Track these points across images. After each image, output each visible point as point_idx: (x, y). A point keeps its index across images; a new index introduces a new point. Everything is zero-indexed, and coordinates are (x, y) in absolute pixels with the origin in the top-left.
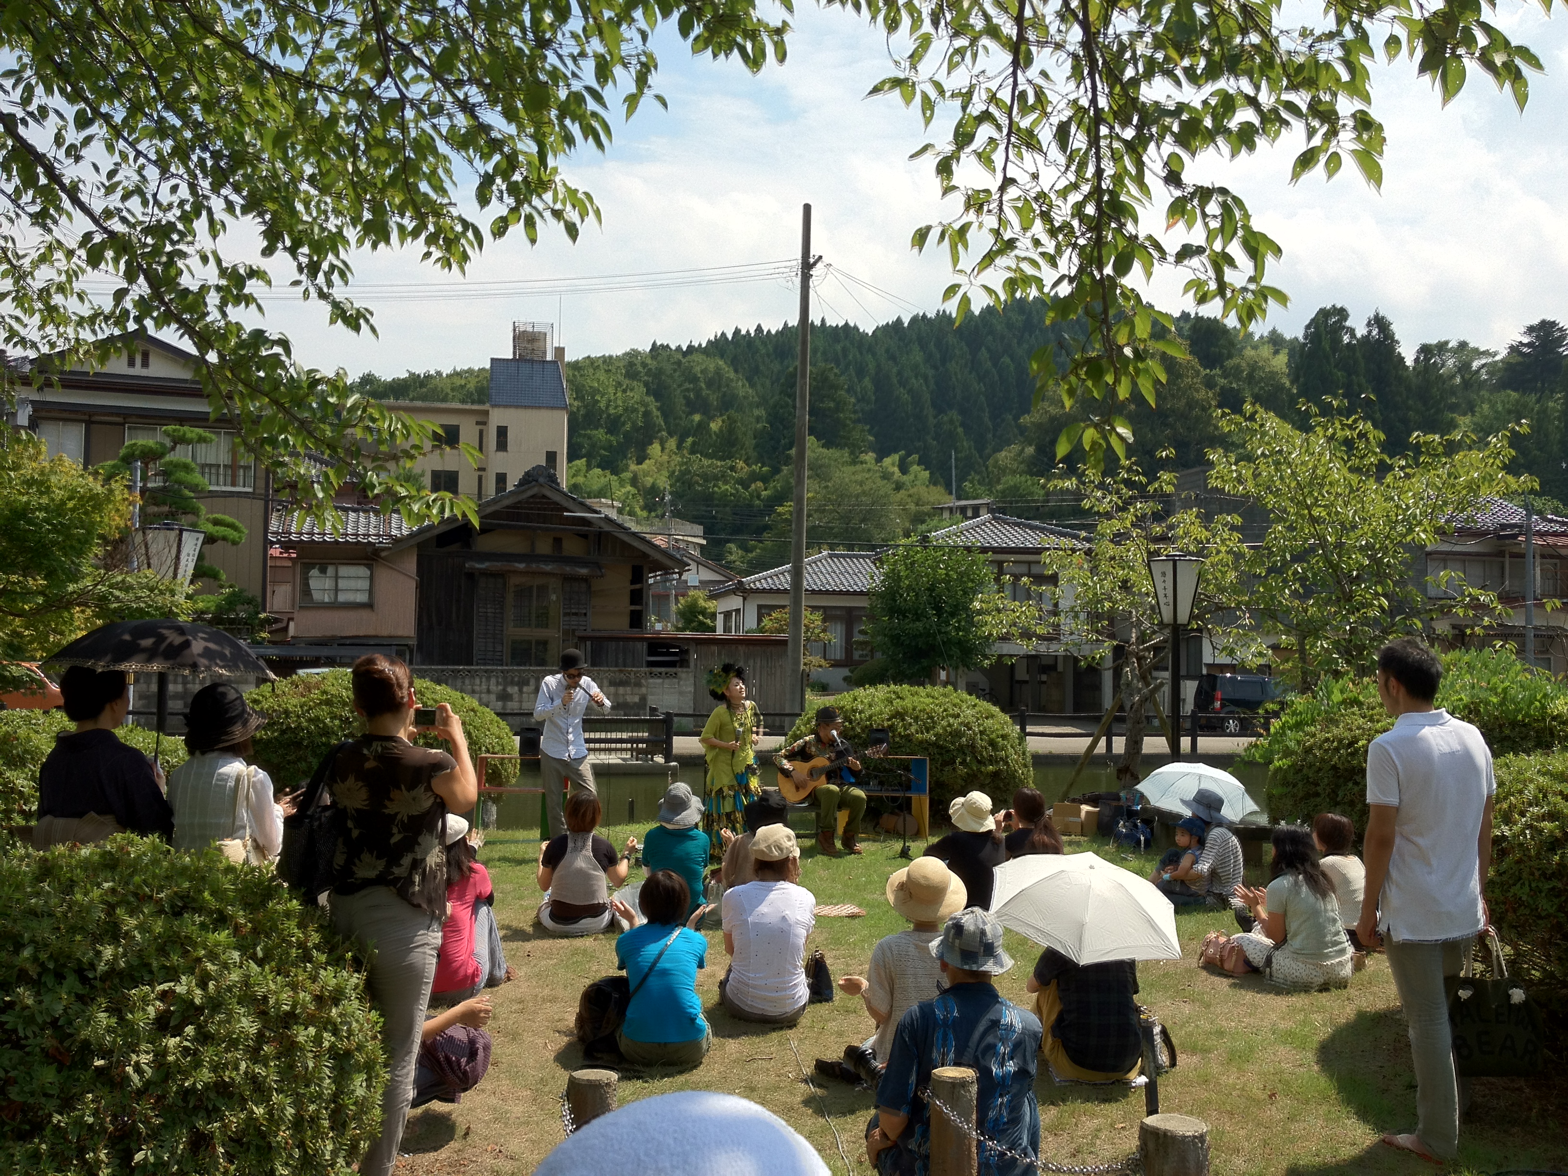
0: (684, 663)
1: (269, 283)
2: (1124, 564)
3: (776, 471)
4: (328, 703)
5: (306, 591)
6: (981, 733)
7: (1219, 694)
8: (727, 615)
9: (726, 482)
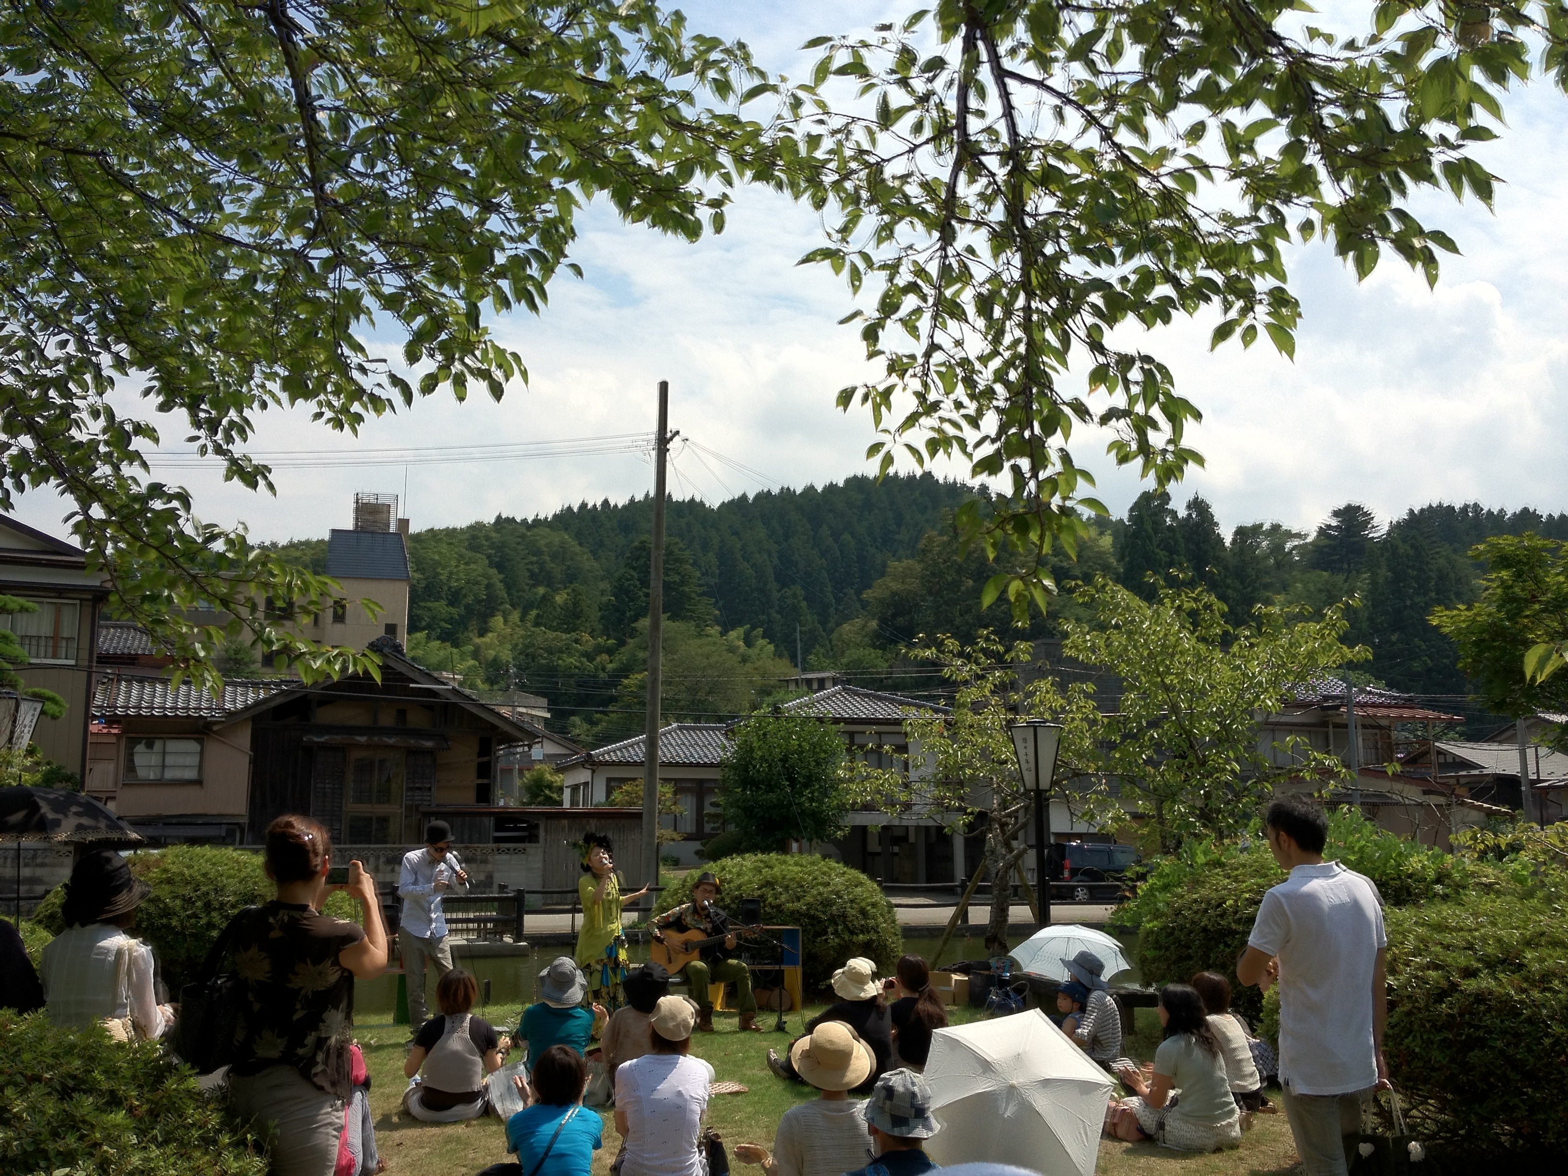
0: (532, 837)
1: (157, 440)
2: (982, 730)
3: (622, 643)
4: (169, 881)
5: (131, 768)
6: (852, 901)
7: (1067, 863)
8: (575, 788)
9: (570, 655)
